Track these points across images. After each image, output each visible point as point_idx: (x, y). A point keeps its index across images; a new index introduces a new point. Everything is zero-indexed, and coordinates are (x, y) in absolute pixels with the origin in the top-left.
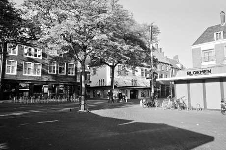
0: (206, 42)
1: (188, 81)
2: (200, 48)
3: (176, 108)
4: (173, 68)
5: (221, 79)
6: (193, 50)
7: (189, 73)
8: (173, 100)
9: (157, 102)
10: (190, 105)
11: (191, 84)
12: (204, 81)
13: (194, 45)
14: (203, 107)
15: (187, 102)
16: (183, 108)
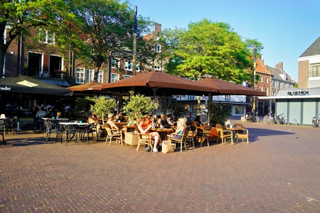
0: (315, 54)
1: (288, 100)
2: (308, 61)
3: (276, 123)
4: (275, 80)
5: (317, 100)
6: (300, 63)
7: (290, 94)
8: (274, 116)
9: (258, 118)
10: (288, 120)
11: (290, 103)
12: (302, 100)
13: (301, 56)
14: (299, 123)
15: (286, 118)
16: (283, 123)
